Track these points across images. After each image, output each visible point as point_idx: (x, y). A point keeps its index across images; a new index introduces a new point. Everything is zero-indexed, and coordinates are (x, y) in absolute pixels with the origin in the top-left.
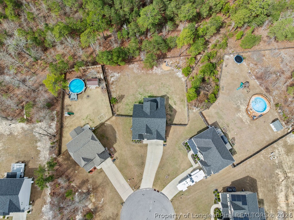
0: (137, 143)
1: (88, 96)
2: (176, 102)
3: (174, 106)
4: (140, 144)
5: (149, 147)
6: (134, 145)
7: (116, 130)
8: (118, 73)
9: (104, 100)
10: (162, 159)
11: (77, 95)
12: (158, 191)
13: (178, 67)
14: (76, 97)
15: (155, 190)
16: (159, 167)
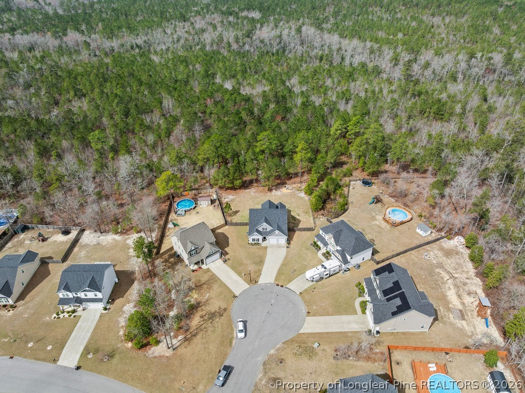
0: (255, 246)
1: (197, 213)
2: (300, 214)
3: (297, 217)
4: (257, 246)
5: (268, 250)
6: (250, 248)
7: (229, 236)
8: (233, 195)
9: (216, 215)
10: (285, 258)
11: (185, 211)
12: (282, 286)
13: (299, 190)
14: (183, 213)
15: (278, 285)
16: (282, 265)
